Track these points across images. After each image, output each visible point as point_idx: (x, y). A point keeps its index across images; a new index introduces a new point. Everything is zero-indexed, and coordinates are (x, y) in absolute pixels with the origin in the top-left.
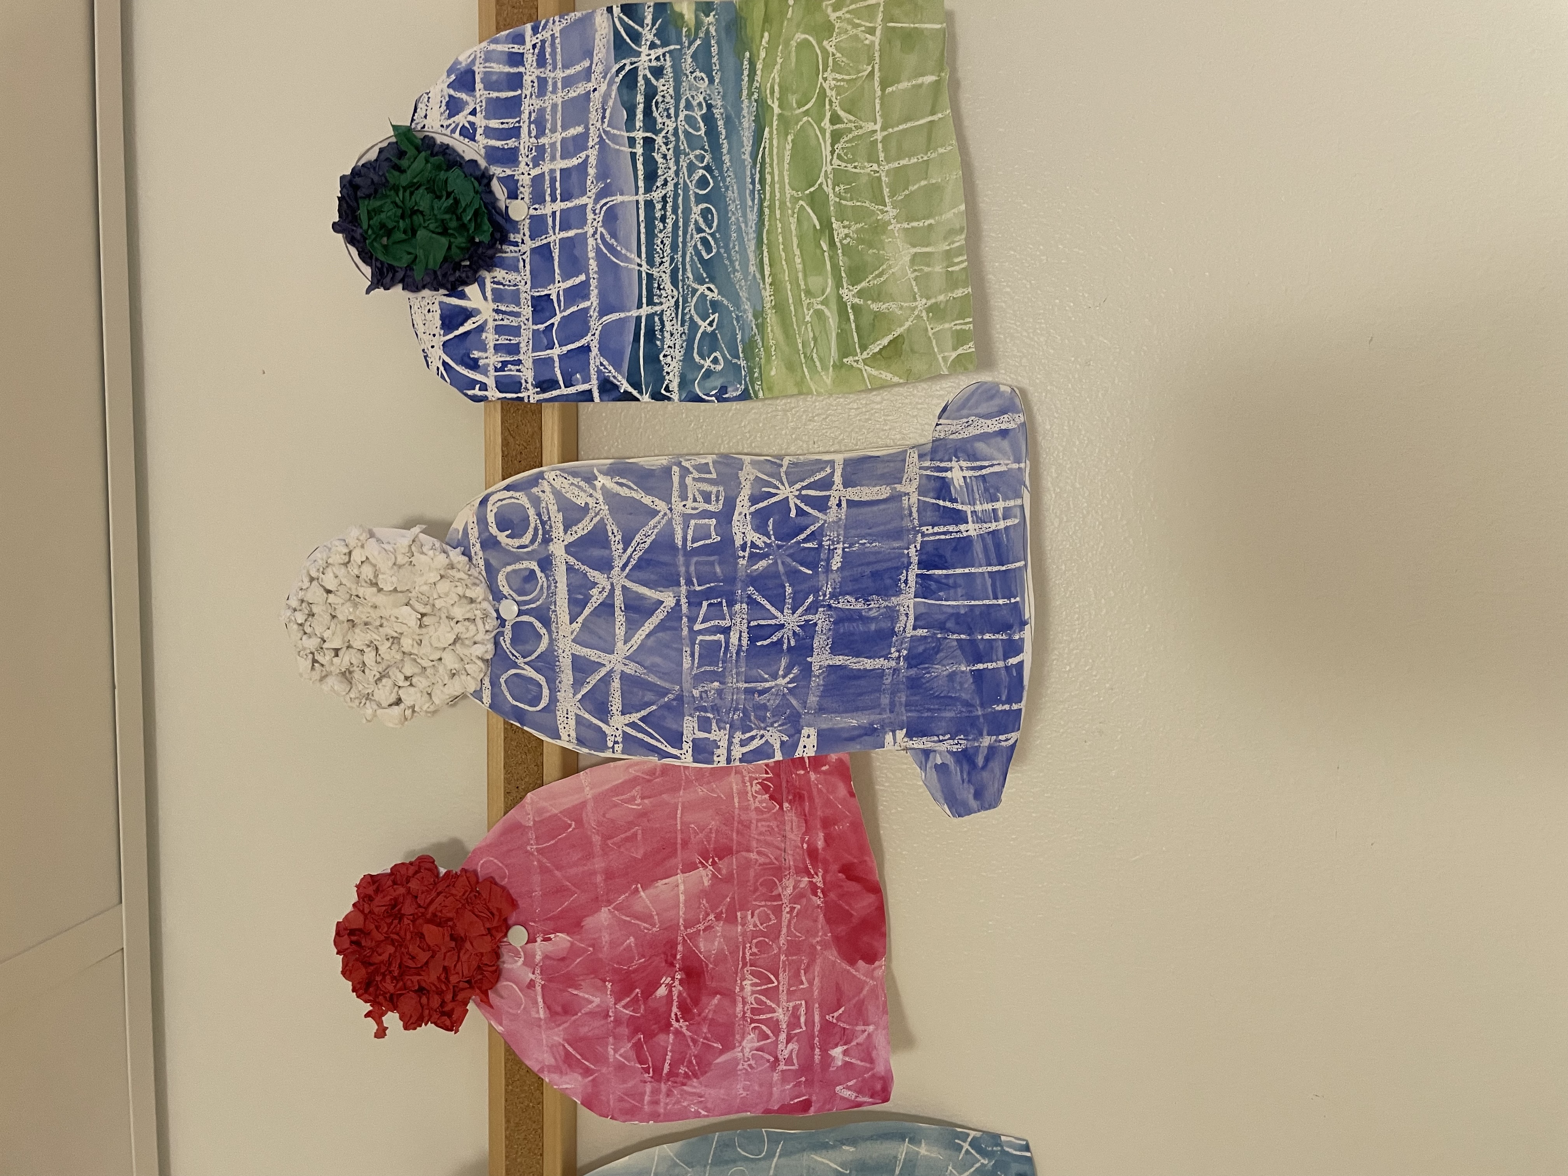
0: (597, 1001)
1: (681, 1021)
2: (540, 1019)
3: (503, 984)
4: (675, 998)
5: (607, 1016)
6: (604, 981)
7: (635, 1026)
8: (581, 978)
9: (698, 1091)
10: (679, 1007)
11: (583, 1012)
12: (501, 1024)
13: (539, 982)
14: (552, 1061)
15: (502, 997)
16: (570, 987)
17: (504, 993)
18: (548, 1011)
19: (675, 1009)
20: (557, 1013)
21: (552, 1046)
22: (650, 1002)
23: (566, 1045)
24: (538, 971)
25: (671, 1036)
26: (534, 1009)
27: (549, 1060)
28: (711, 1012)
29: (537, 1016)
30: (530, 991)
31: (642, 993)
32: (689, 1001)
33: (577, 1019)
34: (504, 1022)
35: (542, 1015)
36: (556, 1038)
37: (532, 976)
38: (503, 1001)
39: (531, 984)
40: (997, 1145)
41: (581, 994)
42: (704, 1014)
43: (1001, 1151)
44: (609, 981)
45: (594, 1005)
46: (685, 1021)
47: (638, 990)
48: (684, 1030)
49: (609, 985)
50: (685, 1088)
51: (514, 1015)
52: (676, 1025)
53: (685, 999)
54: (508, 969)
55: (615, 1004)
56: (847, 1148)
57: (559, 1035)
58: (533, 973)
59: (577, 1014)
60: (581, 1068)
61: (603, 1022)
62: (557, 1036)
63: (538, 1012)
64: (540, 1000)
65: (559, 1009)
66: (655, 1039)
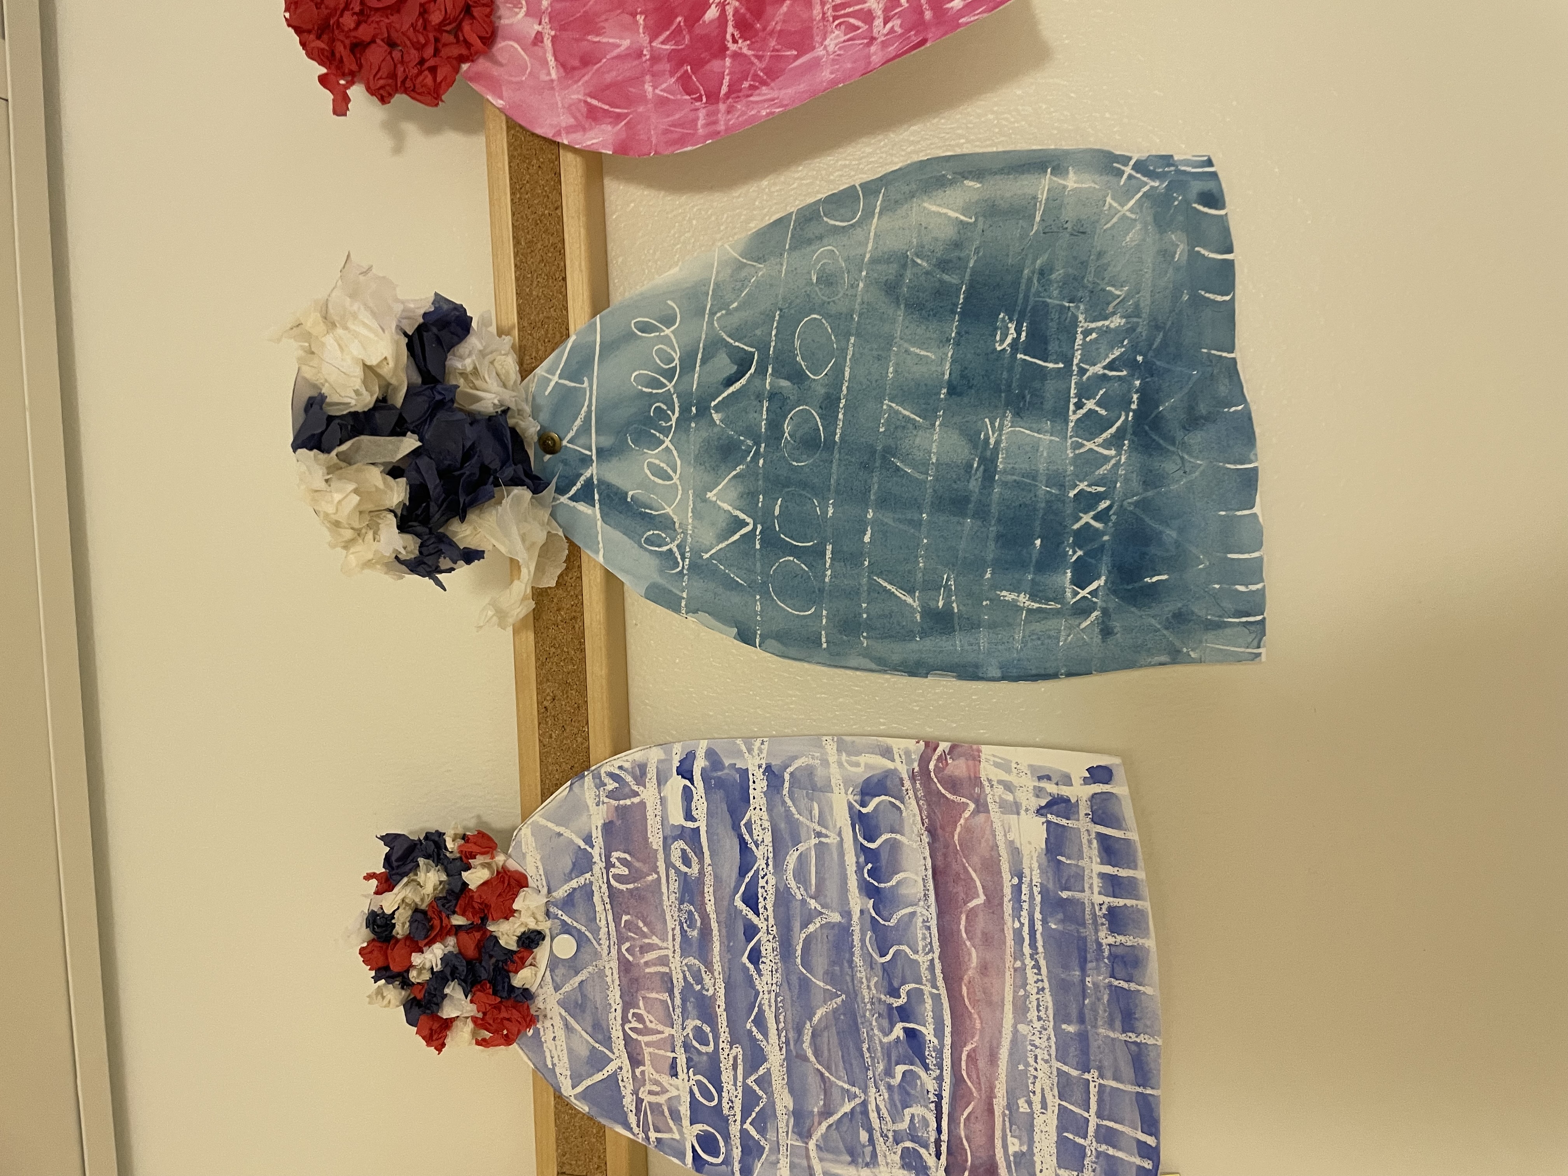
0: (626, 43)
1: (740, 41)
2: (552, 81)
3: (501, 45)
4: (730, 17)
5: (640, 55)
6: (634, 15)
7: (677, 59)
8: (604, 17)
9: (769, 96)
10: (736, 26)
11: (608, 57)
12: (501, 98)
13: (548, 33)
14: (572, 121)
15: (501, 65)
16: (589, 34)
17: (502, 58)
18: (561, 70)
19: (730, 29)
20: (574, 69)
21: (570, 106)
22: (698, 30)
23: (589, 100)
24: (545, 19)
25: (728, 61)
26: (544, 71)
27: (566, 120)
28: (780, 24)
29: (548, 78)
30: (536, 48)
31: (685, 21)
32: (748, 16)
33: (601, 67)
34: (505, 94)
35: (554, 75)
36: (575, 97)
37: (537, 28)
38: (502, 69)
39: (538, 38)
40: (1169, 165)
41: (605, 40)
42: (769, 28)
43: (1175, 171)
44: (641, 13)
45: (622, 48)
46: (745, 40)
47: (679, 19)
48: (745, 51)
49: (640, 19)
50: (752, 99)
51: (517, 83)
52: (732, 47)
53: (744, 15)
54: (507, 25)
55: (651, 42)
56: (971, 184)
57: (578, 93)
58: (540, 24)
59: (600, 61)
60: (610, 117)
61: (636, 62)
62: (576, 93)
63: (549, 74)
64: (550, 58)
65: (576, 63)
66: (708, 67)
